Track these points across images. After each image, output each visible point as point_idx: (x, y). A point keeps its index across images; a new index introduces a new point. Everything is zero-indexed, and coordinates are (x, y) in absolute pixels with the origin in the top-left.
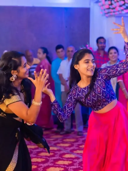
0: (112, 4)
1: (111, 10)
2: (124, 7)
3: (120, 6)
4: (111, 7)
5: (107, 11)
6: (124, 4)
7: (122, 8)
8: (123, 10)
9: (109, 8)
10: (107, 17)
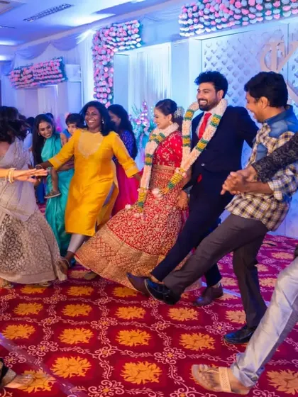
0: (21, 77)
1: (20, 83)
2: (32, 80)
3: (29, 79)
4: (20, 80)
5: (17, 83)
6: (32, 78)
7: (30, 81)
8: (31, 83)
9: (19, 81)
10: (17, 89)
